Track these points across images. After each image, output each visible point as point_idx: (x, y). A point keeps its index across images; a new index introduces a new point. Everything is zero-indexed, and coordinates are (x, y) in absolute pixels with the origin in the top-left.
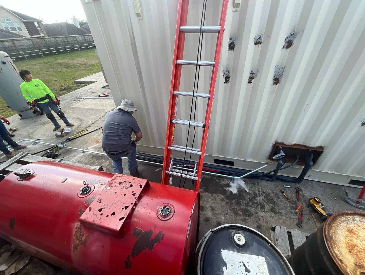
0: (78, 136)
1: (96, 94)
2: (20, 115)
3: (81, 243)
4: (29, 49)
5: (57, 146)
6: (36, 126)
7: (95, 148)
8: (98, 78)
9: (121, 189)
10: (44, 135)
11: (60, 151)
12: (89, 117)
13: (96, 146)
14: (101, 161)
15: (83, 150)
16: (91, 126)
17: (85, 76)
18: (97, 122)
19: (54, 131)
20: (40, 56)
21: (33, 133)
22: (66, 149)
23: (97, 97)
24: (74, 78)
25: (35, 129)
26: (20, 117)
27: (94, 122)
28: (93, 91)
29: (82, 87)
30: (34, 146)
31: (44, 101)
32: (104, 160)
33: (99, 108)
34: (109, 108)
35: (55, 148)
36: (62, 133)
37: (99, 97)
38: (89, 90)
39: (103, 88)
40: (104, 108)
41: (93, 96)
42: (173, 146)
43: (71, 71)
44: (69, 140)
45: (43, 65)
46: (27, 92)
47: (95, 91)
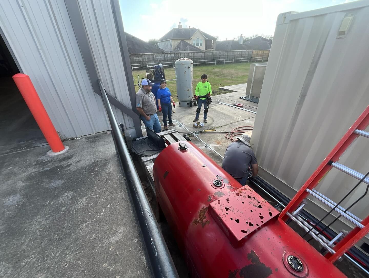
0: (206, 132)
1: (233, 102)
2: (180, 104)
3: (201, 222)
4: (200, 59)
5: (192, 134)
6: (184, 114)
7: (215, 148)
8: (239, 89)
9: (250, 203)
10: (187, 122)
11: (192, 138)
12: (220, 120)
13: (216, 146)
14: (216, 160)
15: (206, 145)
16: (218, 128)
17: (229, 85)
18: (225, 126)
19: (194, 121)
20: (204, 65)
21: (182, 118)
22: (195, 138)
23: (232, 105)
24: (221, 85)
25: (184, 116)
26: (179, 105)
27: (222, 125)
28: (231, 99)
29: (224, 93)
30: (179, 127)
31: (203, 98)
32: (218, 161)
33: (231, 115)
34: (239, 117)
35: (189, 134)
36: (198, 125)
37: (234, 105)
38: (228, 98)
39: (240, 98)
40: (235, 117)
41: (229, 104)
42: (314, 190)
43: (220, 79)
44: (201, 132)
45: (204, 72)
46: (198, 89)
47: (233, 99)
